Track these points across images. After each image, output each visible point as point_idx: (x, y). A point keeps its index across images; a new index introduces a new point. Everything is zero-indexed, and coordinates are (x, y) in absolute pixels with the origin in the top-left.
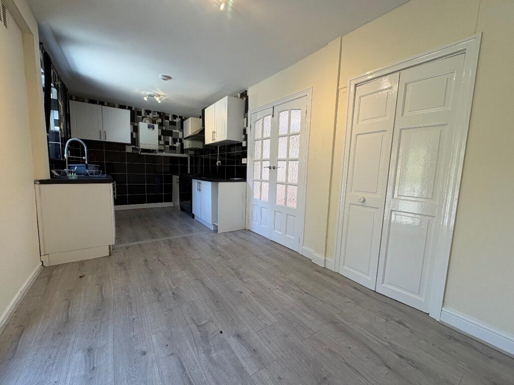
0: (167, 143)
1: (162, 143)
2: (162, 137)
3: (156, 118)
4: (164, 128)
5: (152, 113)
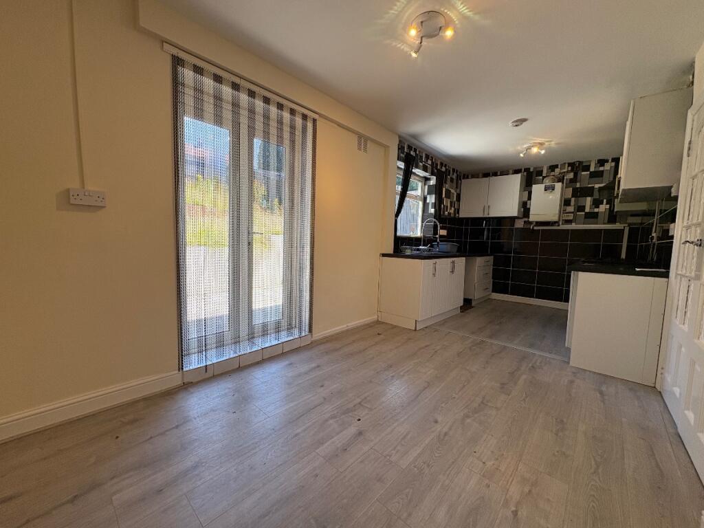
0: (582, 208)
1: (570, 209)
2: (573, 199)
3: (564, 172)
4: (578, 185)
5: (559, 167)
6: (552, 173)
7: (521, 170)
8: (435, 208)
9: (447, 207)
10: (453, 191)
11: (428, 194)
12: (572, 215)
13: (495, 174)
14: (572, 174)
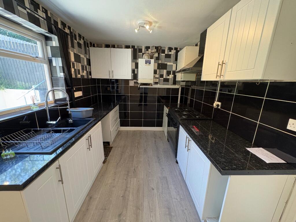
0: (162, 76)
1: (157, 76)
2: (158, 70)
3: (153, 52)
4: (160, 62)
5: (151, 48)
6: (147, 52)
7: (130, 46)
8: (64, 72)
9: (79, 70)
10: (82, 56)
11: (53, 56)
12: (158, 79)
13: (114, 46)
14: (157, 54)
